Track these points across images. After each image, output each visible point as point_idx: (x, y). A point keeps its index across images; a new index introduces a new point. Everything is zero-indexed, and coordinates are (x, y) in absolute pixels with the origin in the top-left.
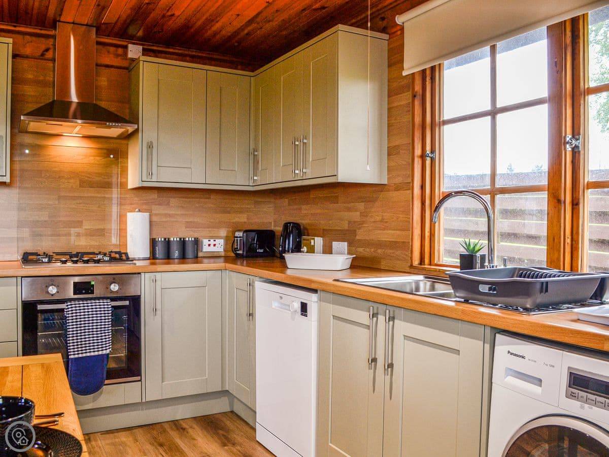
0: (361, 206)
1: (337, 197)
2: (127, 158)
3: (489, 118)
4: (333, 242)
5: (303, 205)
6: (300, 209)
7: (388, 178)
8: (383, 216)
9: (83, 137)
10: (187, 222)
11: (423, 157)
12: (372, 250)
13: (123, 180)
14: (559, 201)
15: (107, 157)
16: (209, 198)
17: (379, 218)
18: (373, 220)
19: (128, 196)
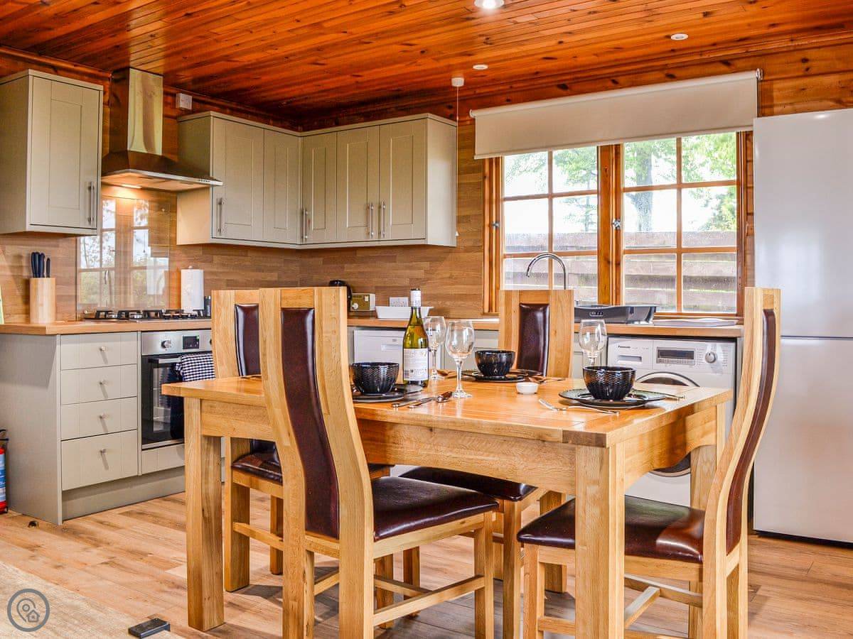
0: (426, 265)
1: (395, 256)
2: (176, 212)
3: (546, 200)
4: (391, 298)
5: (346, 263)
6: (343, 268)
7: (457, 242)
8: (451, 273)
9: (141, 189)
10: (228, 280)
11: (491, 225)
12: (440, 302)
13: (173, 235)
14: (609, 262)
15: (159, 210)
16: (246, 256)
17: (448, 275)
18: (440, 276)
19: (176, 252)
